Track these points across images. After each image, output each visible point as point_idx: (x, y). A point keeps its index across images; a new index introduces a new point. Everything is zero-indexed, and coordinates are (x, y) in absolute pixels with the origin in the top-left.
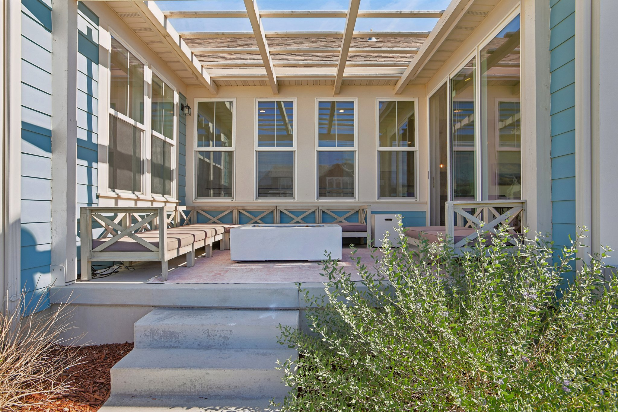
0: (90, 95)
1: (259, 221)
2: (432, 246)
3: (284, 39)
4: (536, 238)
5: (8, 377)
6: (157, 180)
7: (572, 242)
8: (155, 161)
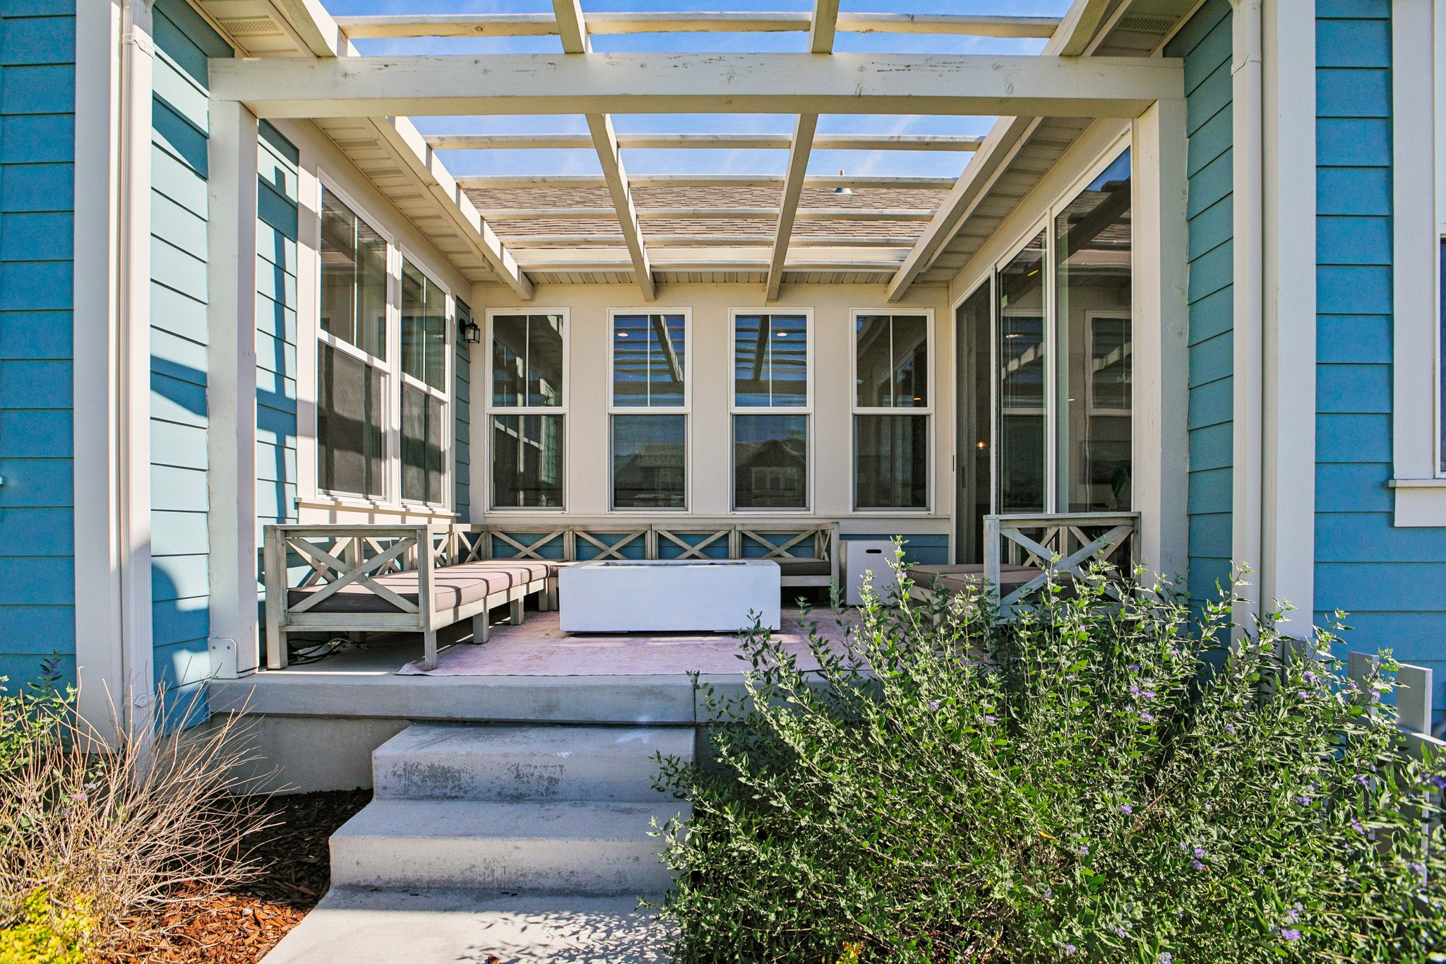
0: (280, 304)
1: (616, 554)
2: (956, 601)
3: (668, 190)
4: (1155, 586)
5: (137, 847)
6: (413, 472)
7: (1221, 593)
8: (408, 433)
